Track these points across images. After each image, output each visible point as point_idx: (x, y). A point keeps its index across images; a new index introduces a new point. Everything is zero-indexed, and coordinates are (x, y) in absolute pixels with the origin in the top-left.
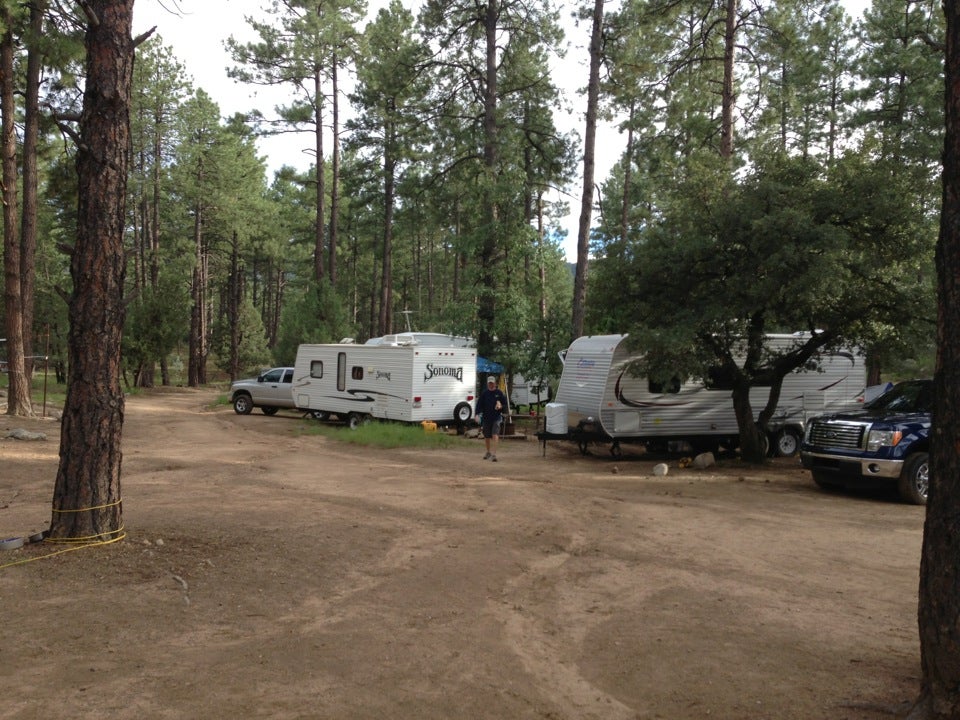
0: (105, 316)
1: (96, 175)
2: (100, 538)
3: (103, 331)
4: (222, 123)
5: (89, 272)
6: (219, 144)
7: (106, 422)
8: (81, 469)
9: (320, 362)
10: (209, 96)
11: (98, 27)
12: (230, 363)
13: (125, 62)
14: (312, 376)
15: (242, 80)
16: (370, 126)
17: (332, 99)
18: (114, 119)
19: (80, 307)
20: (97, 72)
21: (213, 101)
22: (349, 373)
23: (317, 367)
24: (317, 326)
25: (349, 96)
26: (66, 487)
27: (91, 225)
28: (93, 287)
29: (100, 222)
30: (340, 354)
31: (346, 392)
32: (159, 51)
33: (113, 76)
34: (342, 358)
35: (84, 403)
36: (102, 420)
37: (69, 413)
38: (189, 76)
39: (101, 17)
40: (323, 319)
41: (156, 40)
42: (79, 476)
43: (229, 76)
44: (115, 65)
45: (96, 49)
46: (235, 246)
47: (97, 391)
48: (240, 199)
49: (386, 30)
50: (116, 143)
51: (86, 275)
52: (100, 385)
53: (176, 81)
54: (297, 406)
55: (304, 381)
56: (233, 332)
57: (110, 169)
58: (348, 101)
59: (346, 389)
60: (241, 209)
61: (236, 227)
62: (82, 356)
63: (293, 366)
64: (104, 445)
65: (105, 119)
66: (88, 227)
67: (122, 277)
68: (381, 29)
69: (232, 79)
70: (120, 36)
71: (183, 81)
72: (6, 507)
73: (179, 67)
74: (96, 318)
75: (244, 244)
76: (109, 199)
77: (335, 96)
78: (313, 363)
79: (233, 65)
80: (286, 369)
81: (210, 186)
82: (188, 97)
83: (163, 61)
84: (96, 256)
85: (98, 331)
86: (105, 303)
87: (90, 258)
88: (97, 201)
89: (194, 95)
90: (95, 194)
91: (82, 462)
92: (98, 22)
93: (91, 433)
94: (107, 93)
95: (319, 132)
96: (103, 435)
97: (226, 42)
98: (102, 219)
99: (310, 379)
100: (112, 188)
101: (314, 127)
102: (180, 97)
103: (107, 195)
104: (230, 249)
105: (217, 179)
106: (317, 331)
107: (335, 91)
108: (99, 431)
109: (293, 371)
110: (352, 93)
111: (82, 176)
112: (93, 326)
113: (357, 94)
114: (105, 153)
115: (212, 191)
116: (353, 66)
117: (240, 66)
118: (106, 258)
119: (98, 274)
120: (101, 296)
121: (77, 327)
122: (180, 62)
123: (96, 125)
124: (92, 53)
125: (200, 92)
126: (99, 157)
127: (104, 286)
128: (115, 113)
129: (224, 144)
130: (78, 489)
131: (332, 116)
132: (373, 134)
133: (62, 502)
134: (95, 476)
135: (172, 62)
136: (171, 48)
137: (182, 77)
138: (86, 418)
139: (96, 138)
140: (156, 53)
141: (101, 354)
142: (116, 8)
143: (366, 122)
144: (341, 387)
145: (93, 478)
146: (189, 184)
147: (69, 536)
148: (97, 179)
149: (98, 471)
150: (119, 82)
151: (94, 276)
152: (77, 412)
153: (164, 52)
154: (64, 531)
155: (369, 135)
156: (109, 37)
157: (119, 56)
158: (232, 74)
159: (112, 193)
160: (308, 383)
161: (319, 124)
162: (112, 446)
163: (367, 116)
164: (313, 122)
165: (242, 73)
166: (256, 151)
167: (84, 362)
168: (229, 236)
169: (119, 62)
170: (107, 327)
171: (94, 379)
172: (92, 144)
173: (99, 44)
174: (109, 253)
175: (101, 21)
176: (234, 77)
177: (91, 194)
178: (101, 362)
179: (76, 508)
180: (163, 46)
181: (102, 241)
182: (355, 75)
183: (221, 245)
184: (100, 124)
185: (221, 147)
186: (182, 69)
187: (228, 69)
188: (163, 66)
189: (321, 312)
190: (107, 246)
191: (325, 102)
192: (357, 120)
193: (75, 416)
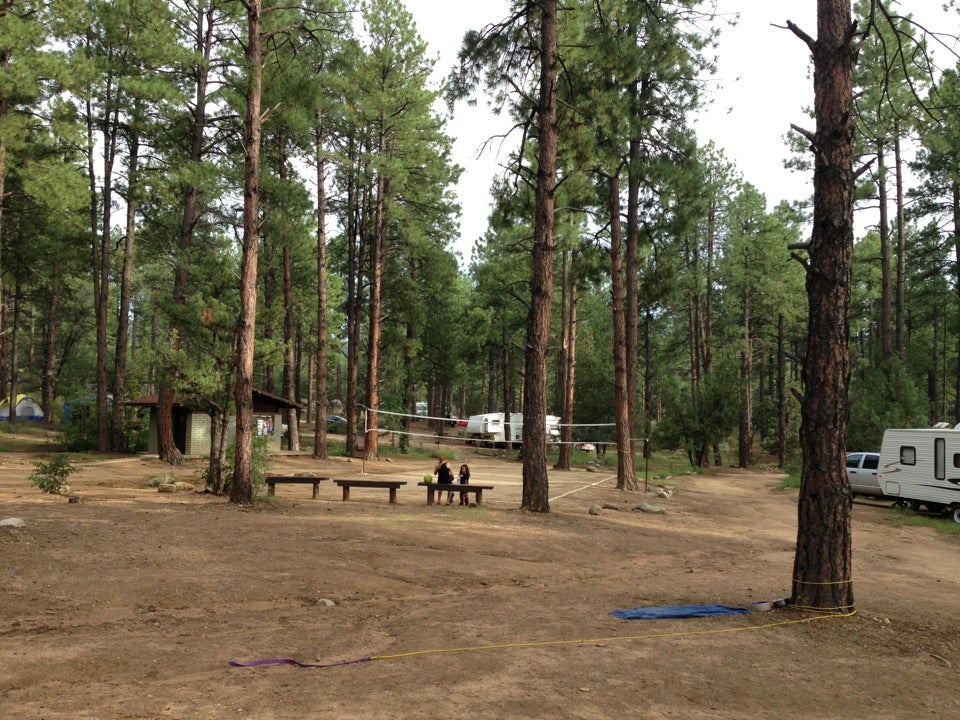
0: (836, 414)
1: (828, 293)
2: (840, 610)
3: (835, 427)
4: (769, 210)
5: (822, 376)
6: (765, 231)
7: (840, 508)
8: (821, 546)
9: (913, 449)
10: (756, 188)
11: (827, 168)
12: (778, 445)
13: (850, 193)
14: (902, 462)
15: (798, 169)
16: (935, 191)
17: (894, 171)
18: (842, 243)
19: (815, 406)
20: (827, 205)
21: (760, 192)
22: (950, 461)
23: (908, 454)
24: (888, 408)
25: (911, 165)
26: (808, 562)
27: (823, 335)
28: (826, 388)
29: (831, 333)
30: (937, 440)
31: (946, 481)
32: (712, 155)
33: (841, 207)
34: (940, 444)
35: (821, 490)
36: (837, 505)
37: (807, 497)
38: (739, 172)
39: (830, 159)
40: (893, 400)
41: (709, 146)
42: (820, 553)
43: (786, 167)
44: (842, 198)
45: (825, 186)
46: (779, 328)
47: (832, 479)
48: (785, 282)
49: (954, 91)
50: (844, 264)
51: (819, 379)
52: (834, 474)
53: (727, 179)
54: (885, 494)
55: (892, 468)
56: (780, 413)
57: (839, 287)
58: (910, 169)
59: (947, 478)
60: (787, 292)
61: (784, 310)
62: (817, 450)
63: (878, 451)
64: (839, 528)
65: (835, 244)
66: (820, 337)
67: (849, 379)
68: (948, 90)
69: (789, 169)
70: (846, 172)
71: (734, 178)
72: (692, 572)
73: (730, 166)
74: (829, 415)
75: (790, 325)
76: (838, 312)
77: (898, 168)
78: (903, 449)
79: (790, 156)
80: (865, 454)
81: (757, 273)
82: (738, 194)
83: (715, 163)
84: (828, 362)
85: (831, 427)
86: (837, 403)
87: (823, 364)
88: (829, 314)
89: (742, 190)
90: (827, 309)
91: (822, 541)
92: (827, 164)
93: (829, 516)
94: (836, 223)
95: (883, 207)
96: (838, 519)
97: (786, 136)
98: (833, 330)
99: (899, 466)
100: (841, 303)
101: (877, 203)
102: (731, 193)
103: (837, 309)
104: (776, 332)
105: (763, 265)
106: (888, 413)
107: (898, 162)
108: (835, 515)
109: (878, 457)
110: (914, 160)
111: (814, 295)
112: (826, 423)
113: (919, 161)
114: (834, 274)
115: (758, 278)
116: (916, 135)
117: (798, 155)
118: (836, 364)
119: (830, 377)
120: (833, 396)
121: (812, 424)
122: (731, 161)
123: (827, 251)
124: (822, 190)
125: (748, 185)
126: (830, 277)
127: (835, 387)
128: (843, 237)
129: (770, 231)
130: (820, 565)
131: (895, 188)
132: (939, 200)
133: (805, 575)
134: (834, 555)
135: (724, 163)
136: (722, 151)
137: (732, 175)
138: (824, 502)
139: (827, 261)
140: (709, 157)
141: (834, 447)
142: (842, 149)
143: (930, 188)
144: (940, 475)
145: (832, 557)
146: (739, 273)
147: (813, 605)
148: (828, 297)
149: (835, 550)
150: (846, 212)
151: (826, 379)
152: (814, 497)
153: (716, 155)
154: (809, 601)
155: (934, 202)
156: (837, 175)
157: (845, 189)
158: (788, 165)
159: (840, 307)
160: (898, 470)
161: (883, 198)
162: (845, 529)
163: (931, 182)
164: (877, 198)
165: (798, 162)
166: (801, 233)
167: (819, 454)
168: (774, 320)
169: (846, 194)
170: (838, 424)
171: (829, 468)
172: (824, 267)
173: (828, 181)
174: (839, 359)
175: (829, 162)
176: (791, 167)
177: (823, 309)
178: (835, 454)
179: (818, 581)
180: (715, 150)
181: (833, 349)
182: (919, 142)
183: (765, 328)
184: (830, 250)
185: (768, 234)
186: (732, 168)
187: (785, 161)
188: (715, 168)
189: (891, 393)
190: (837, 352)
191: (888, 175)
192: (921, 187)
193: (813, 501)
